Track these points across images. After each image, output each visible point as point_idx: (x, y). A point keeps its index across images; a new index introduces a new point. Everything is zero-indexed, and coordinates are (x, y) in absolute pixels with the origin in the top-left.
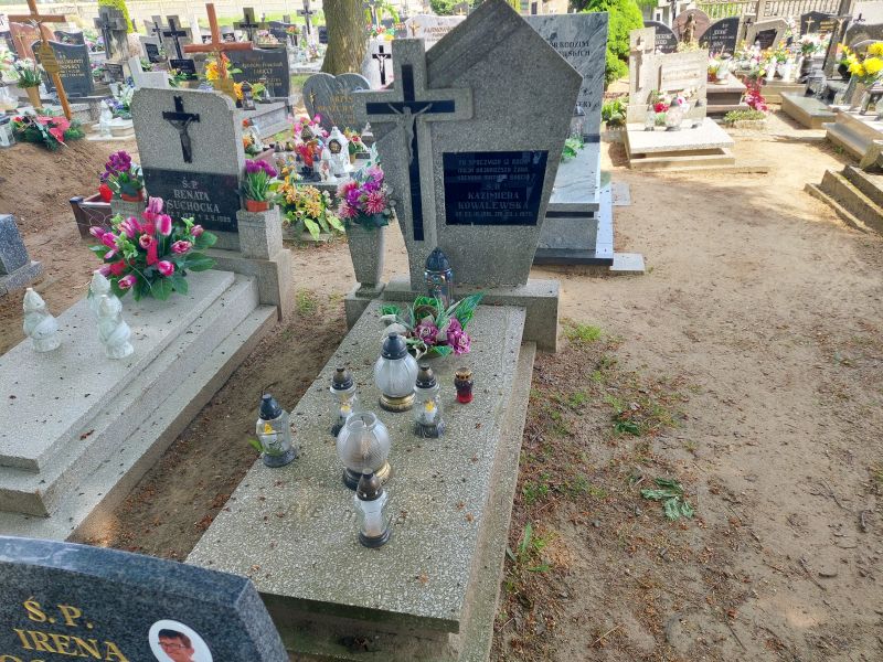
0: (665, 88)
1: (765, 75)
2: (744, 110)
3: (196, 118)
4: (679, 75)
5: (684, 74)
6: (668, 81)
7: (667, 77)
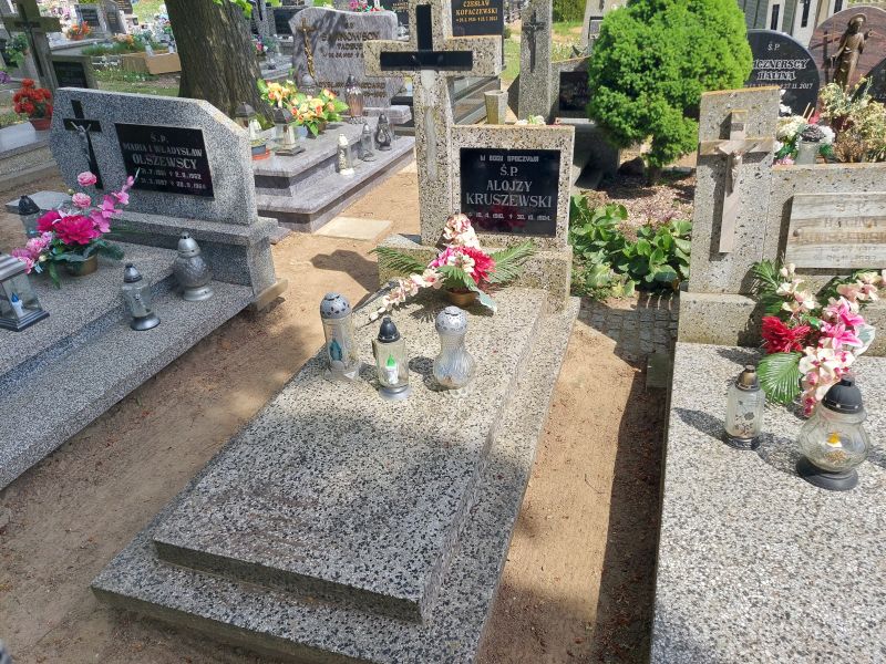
4: (845, 229)
5: (861, 229)
6: (808, 243)
7: (807, 230)
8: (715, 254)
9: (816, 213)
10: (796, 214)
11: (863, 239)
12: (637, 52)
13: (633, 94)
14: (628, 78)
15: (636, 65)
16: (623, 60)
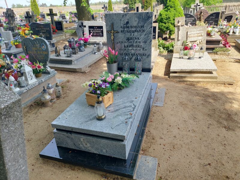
1: (229, 32)
2: (221, 48)
4: (195, 35)
5: (197, 35)
6: (190, 37)
7: (190, 36)
9: (191, 33)
10: (188, 33)
11: (197, 36)
12: (166, 16)
13: (165, 23)
14: (165, 21)
15: (166, 18)
16: (164, 18)
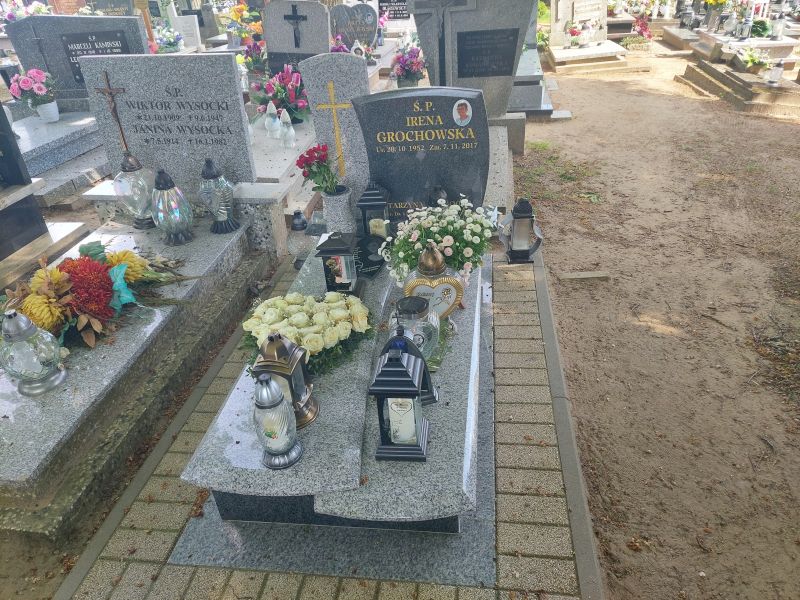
0: (578, 18)
1: (651, 15)
2: (634, 36)
3: (305, 18)
5: (590, 8)
6: (579, 13)
7: (578, 10)
8: (557, 20)
9: (580, 5)
10: (575, 5)
